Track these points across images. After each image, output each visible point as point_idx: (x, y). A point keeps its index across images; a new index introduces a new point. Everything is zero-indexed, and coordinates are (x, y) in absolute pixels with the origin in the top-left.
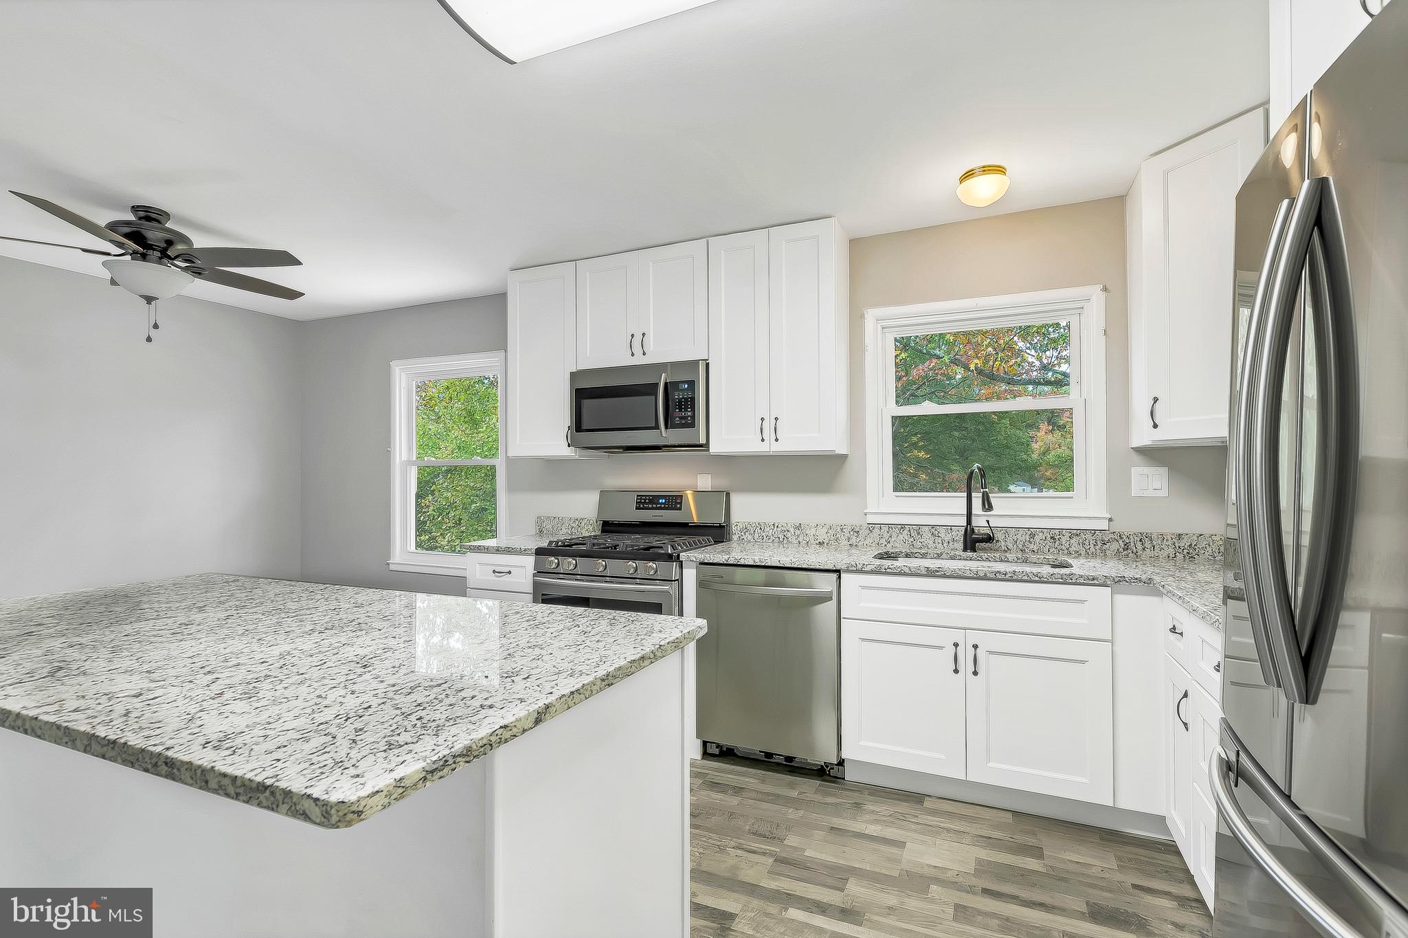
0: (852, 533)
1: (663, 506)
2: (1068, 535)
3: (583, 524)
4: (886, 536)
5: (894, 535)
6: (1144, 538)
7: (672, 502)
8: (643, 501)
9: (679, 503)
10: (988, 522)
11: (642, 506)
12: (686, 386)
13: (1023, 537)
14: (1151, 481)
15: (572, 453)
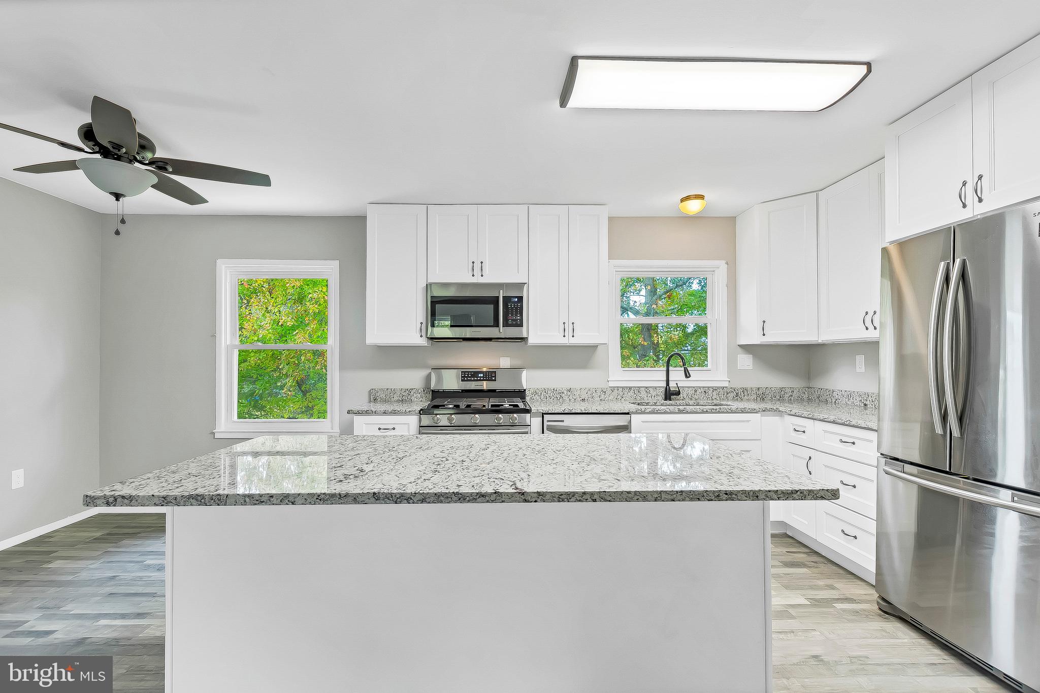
0: (601, 393)
1: (482, 378)
2: (712, 390)
3: (412, 393)
4: (621, 394)
5: (626, 393)
6: (745, 390)
7: (489, 376)
8: (466, 375)
9: (493, 377)
10: (677, 384)
11: (466, 379)
12: (516, 300)
13: (691, 392)
14: (745, 361)
15: (423, 342)
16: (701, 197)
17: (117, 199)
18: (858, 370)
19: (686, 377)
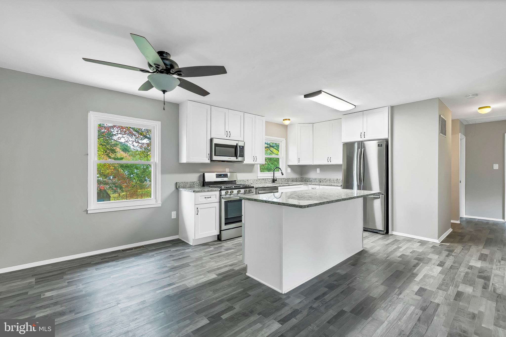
1: (223, 177)
7: (225, 175)
8: (218, 175)
9: (227, 176)
10: (276, 177)
11: (217, 177)
12: (242, 147)
14: (289, 170)
15: (209, 161)
16: (289, 120)
17: (164, 93)
18: (318, 172)
19: (282, 175)
